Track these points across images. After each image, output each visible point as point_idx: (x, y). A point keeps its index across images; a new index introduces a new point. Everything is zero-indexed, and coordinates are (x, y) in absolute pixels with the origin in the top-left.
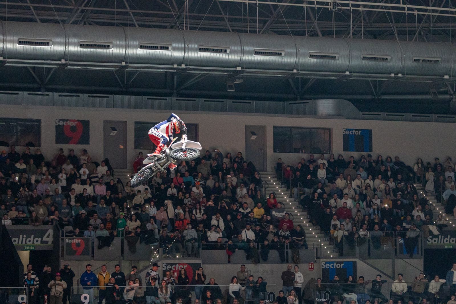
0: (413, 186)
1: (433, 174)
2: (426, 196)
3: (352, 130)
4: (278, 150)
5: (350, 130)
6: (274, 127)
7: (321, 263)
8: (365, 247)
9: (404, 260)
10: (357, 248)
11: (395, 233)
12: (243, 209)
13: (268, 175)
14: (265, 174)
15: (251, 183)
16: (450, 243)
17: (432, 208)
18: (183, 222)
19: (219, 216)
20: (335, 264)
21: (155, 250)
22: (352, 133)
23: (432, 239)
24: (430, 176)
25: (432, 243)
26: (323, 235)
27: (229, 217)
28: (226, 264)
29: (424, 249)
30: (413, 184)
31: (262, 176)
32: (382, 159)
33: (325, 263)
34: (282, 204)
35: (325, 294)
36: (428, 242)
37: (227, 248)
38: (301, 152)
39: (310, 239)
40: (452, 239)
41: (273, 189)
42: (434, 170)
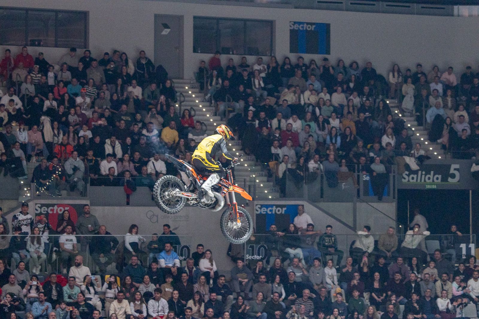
0: (385, 103)
1: (414, 87)
2: (403, 116)
3: (303, 23)
4: (199, 49)
5: (300, 23)
6: (195, 18)
7: (255, 205)
8: (317, 186)
9: (370, 203)
10: (306, 187)
11: (358, 166)
12: (148, 131)
13: (185, 83)
14: (181, 83)
15: (161, 95)
16: (433, 181)
17: (410, 132)
18: (66, 148)
19: (115, 140)
20: (274, 208)
21: (25, 185)
22: (303, 27)
23: (408, 175)
24: (409, 89)
25: (409, 181)
26: (259, 168)
27: (129, 140)
28: (124, 206)
29: (398, 190)
30: (385, 100)
31: (176, 85)
32: (344, 64)
33: (260, 206)
34: (203, 124)
35: (259, 249)
36: (403, 180)
37: (125, 184)
38: (231, 53)
39: (241, 173)
40: (436, 176)
41: (191, 103)
42: (415, 79)
